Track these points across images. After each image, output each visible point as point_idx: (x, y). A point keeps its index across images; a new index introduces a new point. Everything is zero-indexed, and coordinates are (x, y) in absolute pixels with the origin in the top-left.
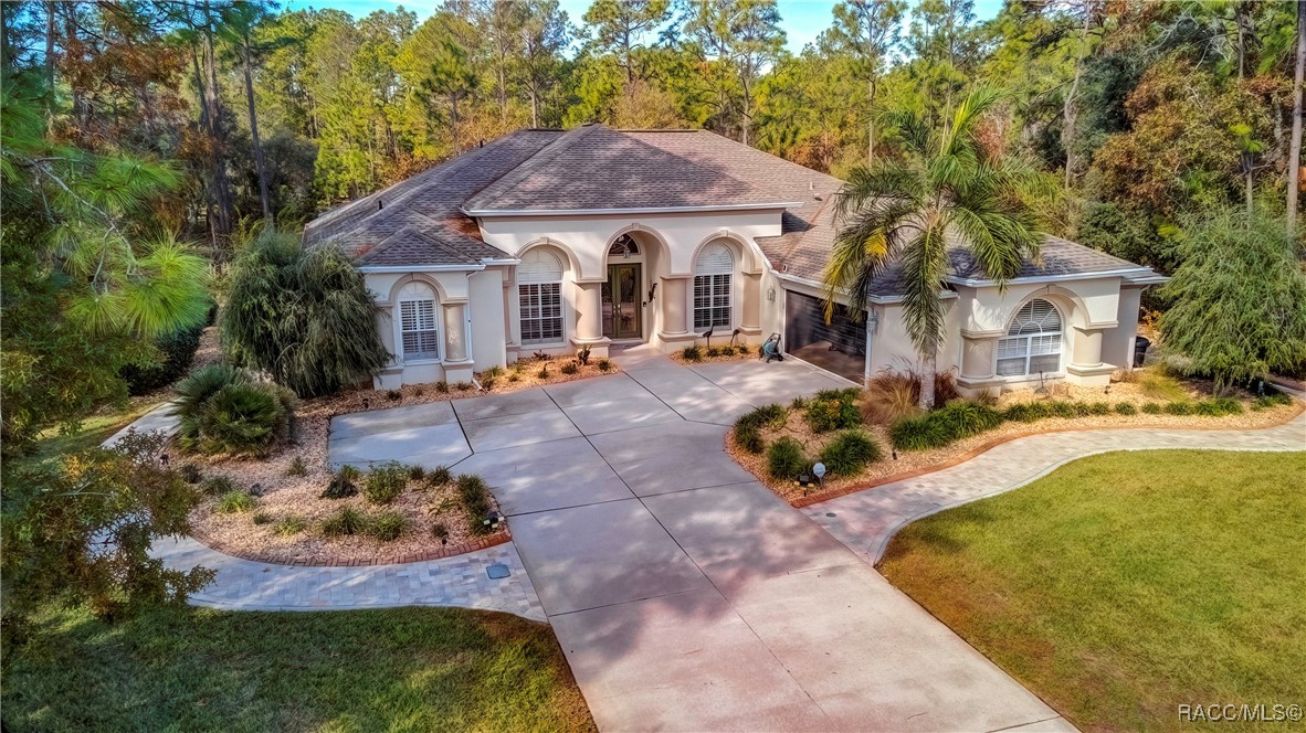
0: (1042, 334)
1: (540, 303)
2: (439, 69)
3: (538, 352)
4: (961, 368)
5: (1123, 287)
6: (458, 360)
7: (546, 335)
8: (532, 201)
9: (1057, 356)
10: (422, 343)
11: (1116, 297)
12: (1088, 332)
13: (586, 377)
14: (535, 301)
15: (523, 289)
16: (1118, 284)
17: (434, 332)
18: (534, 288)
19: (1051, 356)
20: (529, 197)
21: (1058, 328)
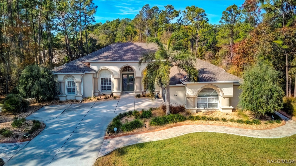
0: (211, 97)
1: (106, 82)
2: (128, 30)
3: (103, 93)
4: (186, 104)
5: (234, 86)
6: (79, 95)
7: (108, 89)
8: (101, 59)
9: (217, 103)
10: (72, 90)
11: (232, 88)
12: (224, 97)
13: (109, 100)
14: (105, 82)
15: (102, 79)
16: (233, 85)
17: (75, 88)
18: (104, 78)
19: (215, 103)
20: (102, 58)
21: (217, 96)
